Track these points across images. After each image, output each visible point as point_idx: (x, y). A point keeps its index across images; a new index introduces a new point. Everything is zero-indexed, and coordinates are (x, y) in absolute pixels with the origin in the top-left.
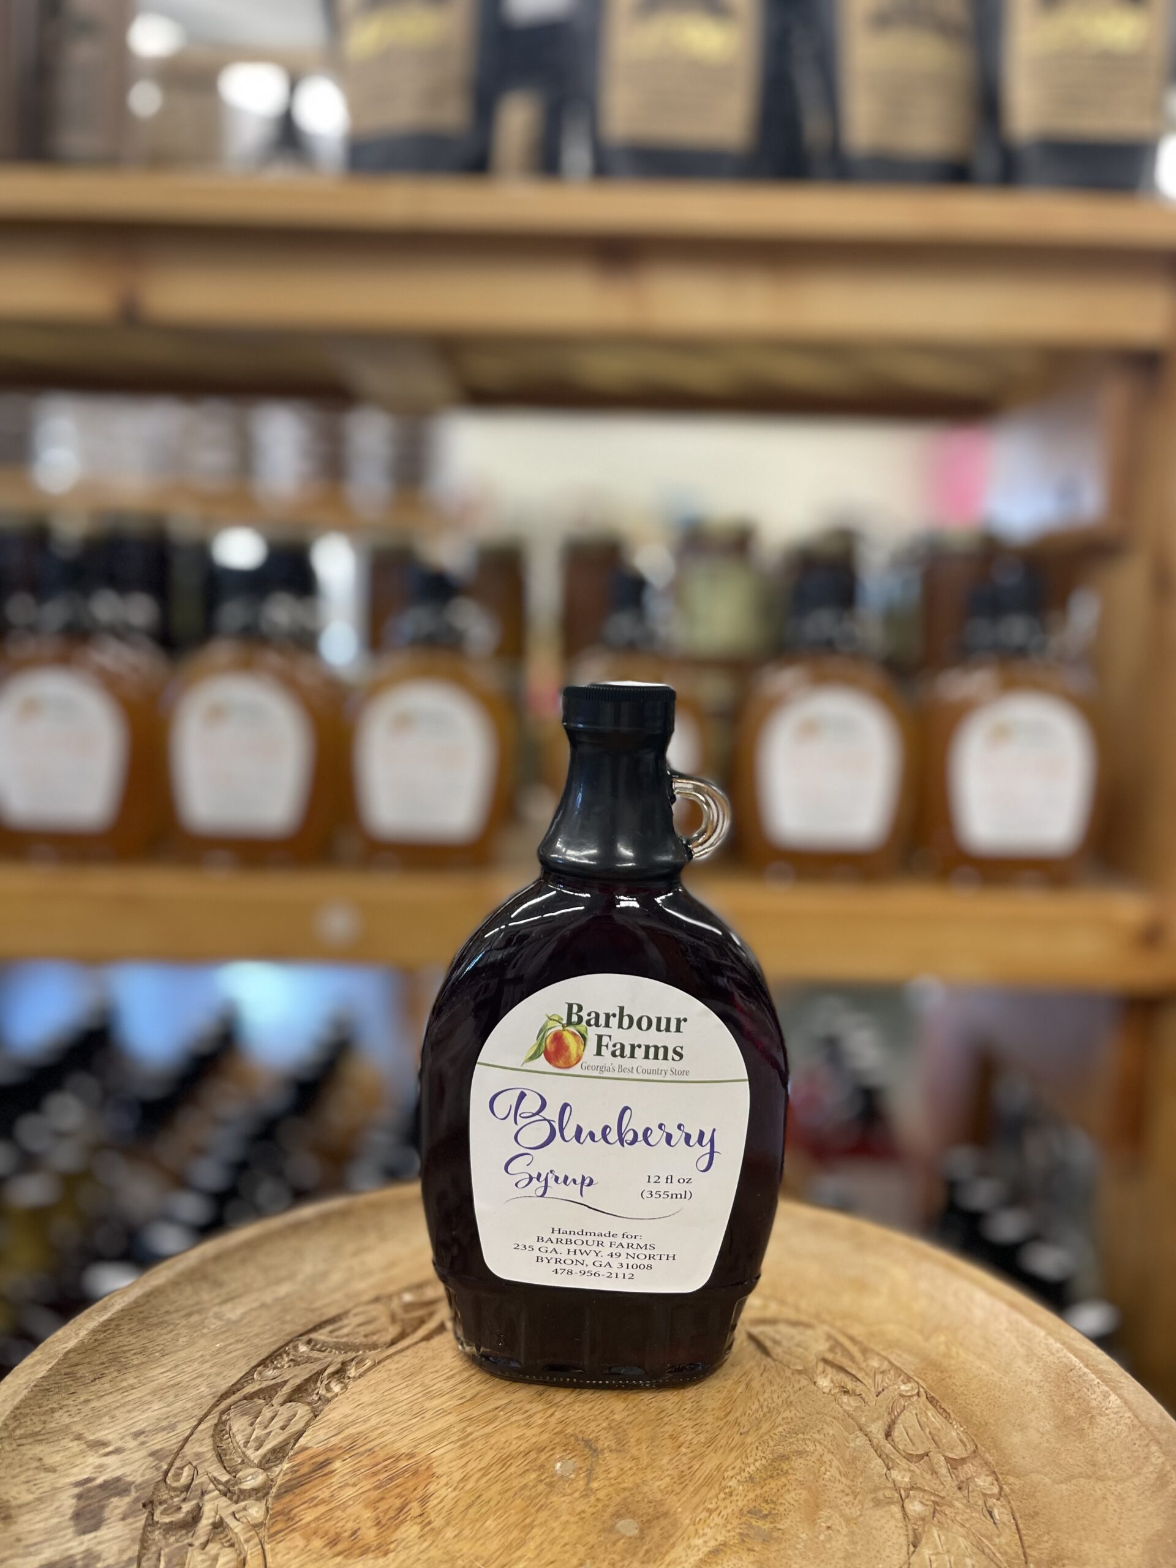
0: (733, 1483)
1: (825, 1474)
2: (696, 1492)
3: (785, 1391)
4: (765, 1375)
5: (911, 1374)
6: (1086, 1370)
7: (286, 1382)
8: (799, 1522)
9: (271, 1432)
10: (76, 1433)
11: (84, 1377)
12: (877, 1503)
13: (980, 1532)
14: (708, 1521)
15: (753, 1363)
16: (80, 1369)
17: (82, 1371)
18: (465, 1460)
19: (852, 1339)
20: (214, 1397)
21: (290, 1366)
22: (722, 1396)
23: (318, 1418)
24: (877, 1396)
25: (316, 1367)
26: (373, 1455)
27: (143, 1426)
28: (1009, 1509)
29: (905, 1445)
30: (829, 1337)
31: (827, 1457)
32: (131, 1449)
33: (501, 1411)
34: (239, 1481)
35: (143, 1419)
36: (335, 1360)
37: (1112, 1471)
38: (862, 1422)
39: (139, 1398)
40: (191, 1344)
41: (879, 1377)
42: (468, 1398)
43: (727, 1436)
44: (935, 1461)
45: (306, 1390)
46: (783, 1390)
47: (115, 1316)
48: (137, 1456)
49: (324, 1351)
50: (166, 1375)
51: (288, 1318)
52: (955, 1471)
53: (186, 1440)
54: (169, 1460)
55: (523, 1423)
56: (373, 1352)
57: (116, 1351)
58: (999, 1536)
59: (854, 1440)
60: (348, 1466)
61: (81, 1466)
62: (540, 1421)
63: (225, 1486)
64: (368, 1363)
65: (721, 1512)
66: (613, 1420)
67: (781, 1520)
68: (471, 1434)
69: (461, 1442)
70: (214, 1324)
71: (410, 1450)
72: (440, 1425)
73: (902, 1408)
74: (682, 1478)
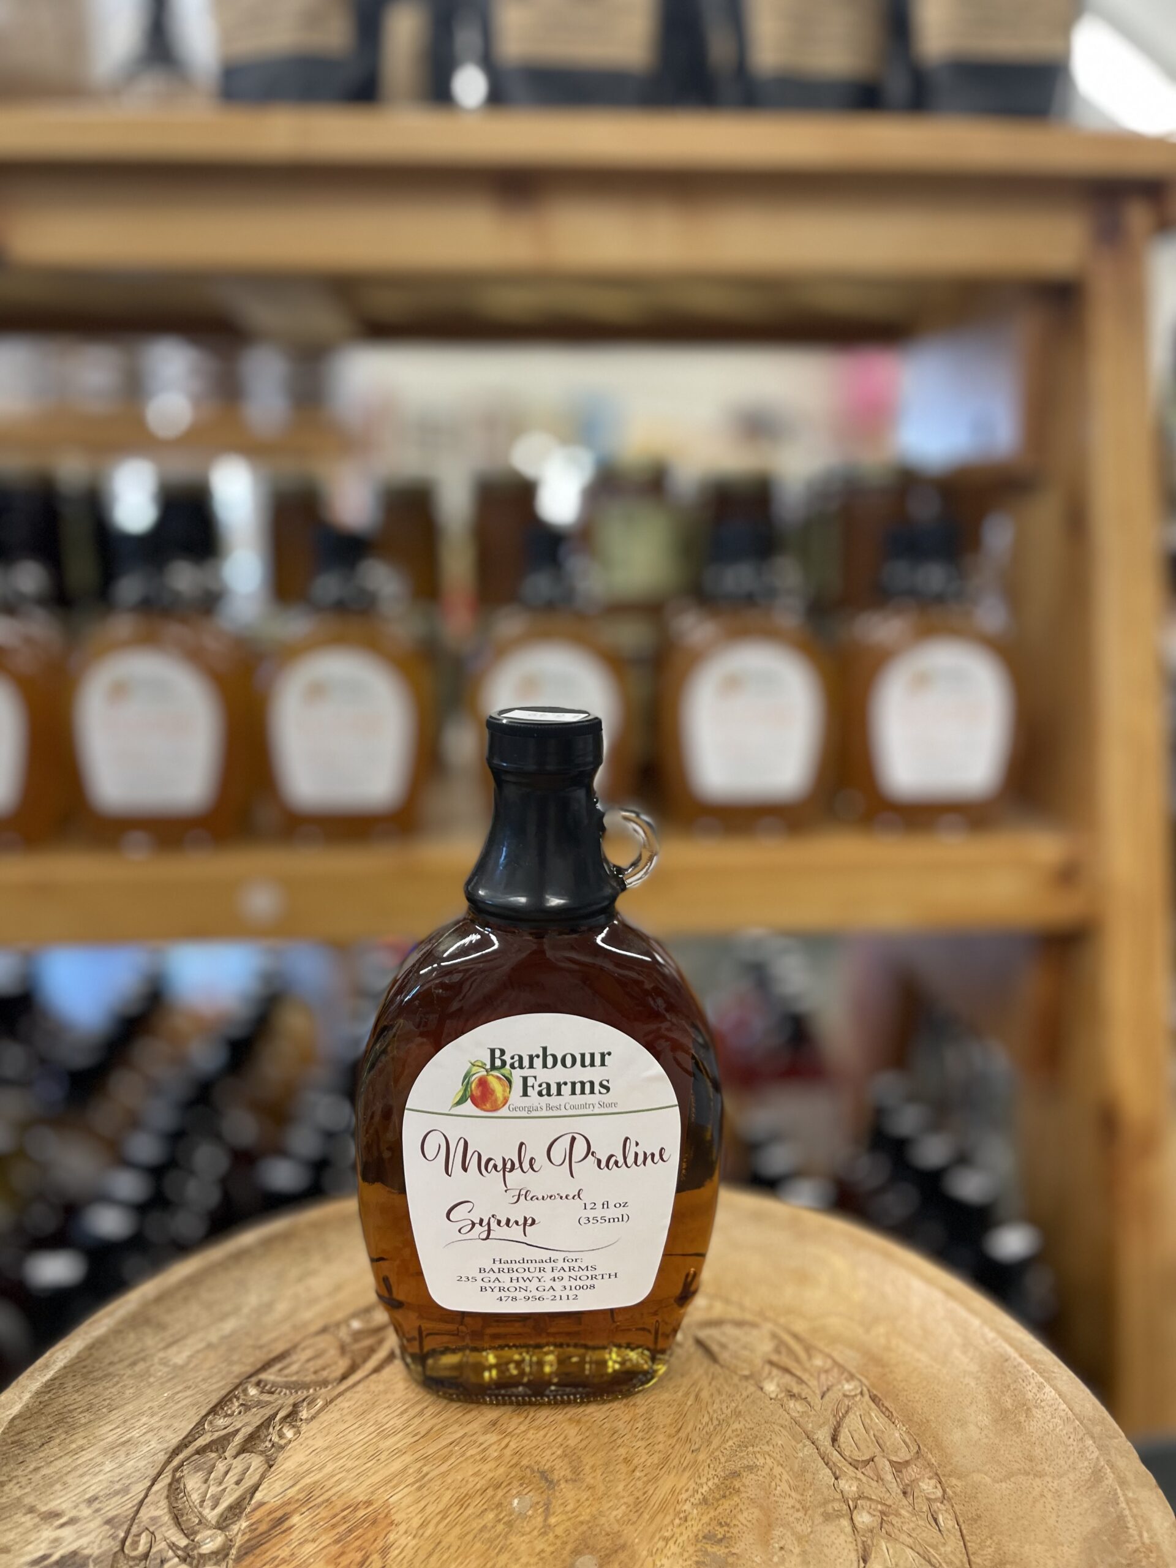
0: (687, 1507)
1: (776, 1489)
2: (652, 1519)
3: (733, 1400)
4: (714, 1383)
5: (853, 1371)
6: (1021, 1360)
7: (238, 1431)
8: (753, 1544)
9: (226, 1488)
10: (28, 1507)
11: (32, 1443)
12: (827, 1517)
13: (926, 1541)
14: (665, 1551)
15: (701, 1371)
16: (27, 1436)
17: (30, 1437)
18: (423, 1504)
19: (796, 1337)
20: (166, 1453)
21: (240, 1413)
22: (674, 1409)
23: (273, 1469)
24: (822, 1397)
25: (267, 1412)
26: (331, 1506)
27: (97, 1490)
28: (952, 1514)
29: (852, 1451)
30: (774, 1336)
31: (778, 1470)
32: (85, 1518)
33: (455, 1447)
34: (198, 1545)
35: (95, 1485)
36: (287, 1402)
37: (1049, 1466)
38: (809, 1429)
39: (90, 1460)
40: (137, 1396)
41: (823, 1377)
42: (422, 1434)
43: (679, 1455)
44: (880, 1466)
45: (259, 1437)
46: (731, 1399)
47: (57, 1375)
48: (92, 1525)
49: (272, 1393)
50: (115, 1432)
51: (235, 1357)
52: (899, 1474)
53: (141, 1503)
54: (125, 1527)
55: (478, 1457)
56: (323, 1390)
57: (62, 1411)
58: (944, 1544)
59: (801, 1450)
60: (307, 1519)
61: (36, 1543)
62: (496, 1454)
63: (185, 1552)
64: (320, 1403)
65: (676, 1540)
66: (567, 1446)
67: (735, 1543)
68: (427, 1474)
69: (418, 1485)
70: (162, 1371)
71: (367, 1497)
72: (396, 1466)
73: (846, 1409)
74: (638, 1506)
